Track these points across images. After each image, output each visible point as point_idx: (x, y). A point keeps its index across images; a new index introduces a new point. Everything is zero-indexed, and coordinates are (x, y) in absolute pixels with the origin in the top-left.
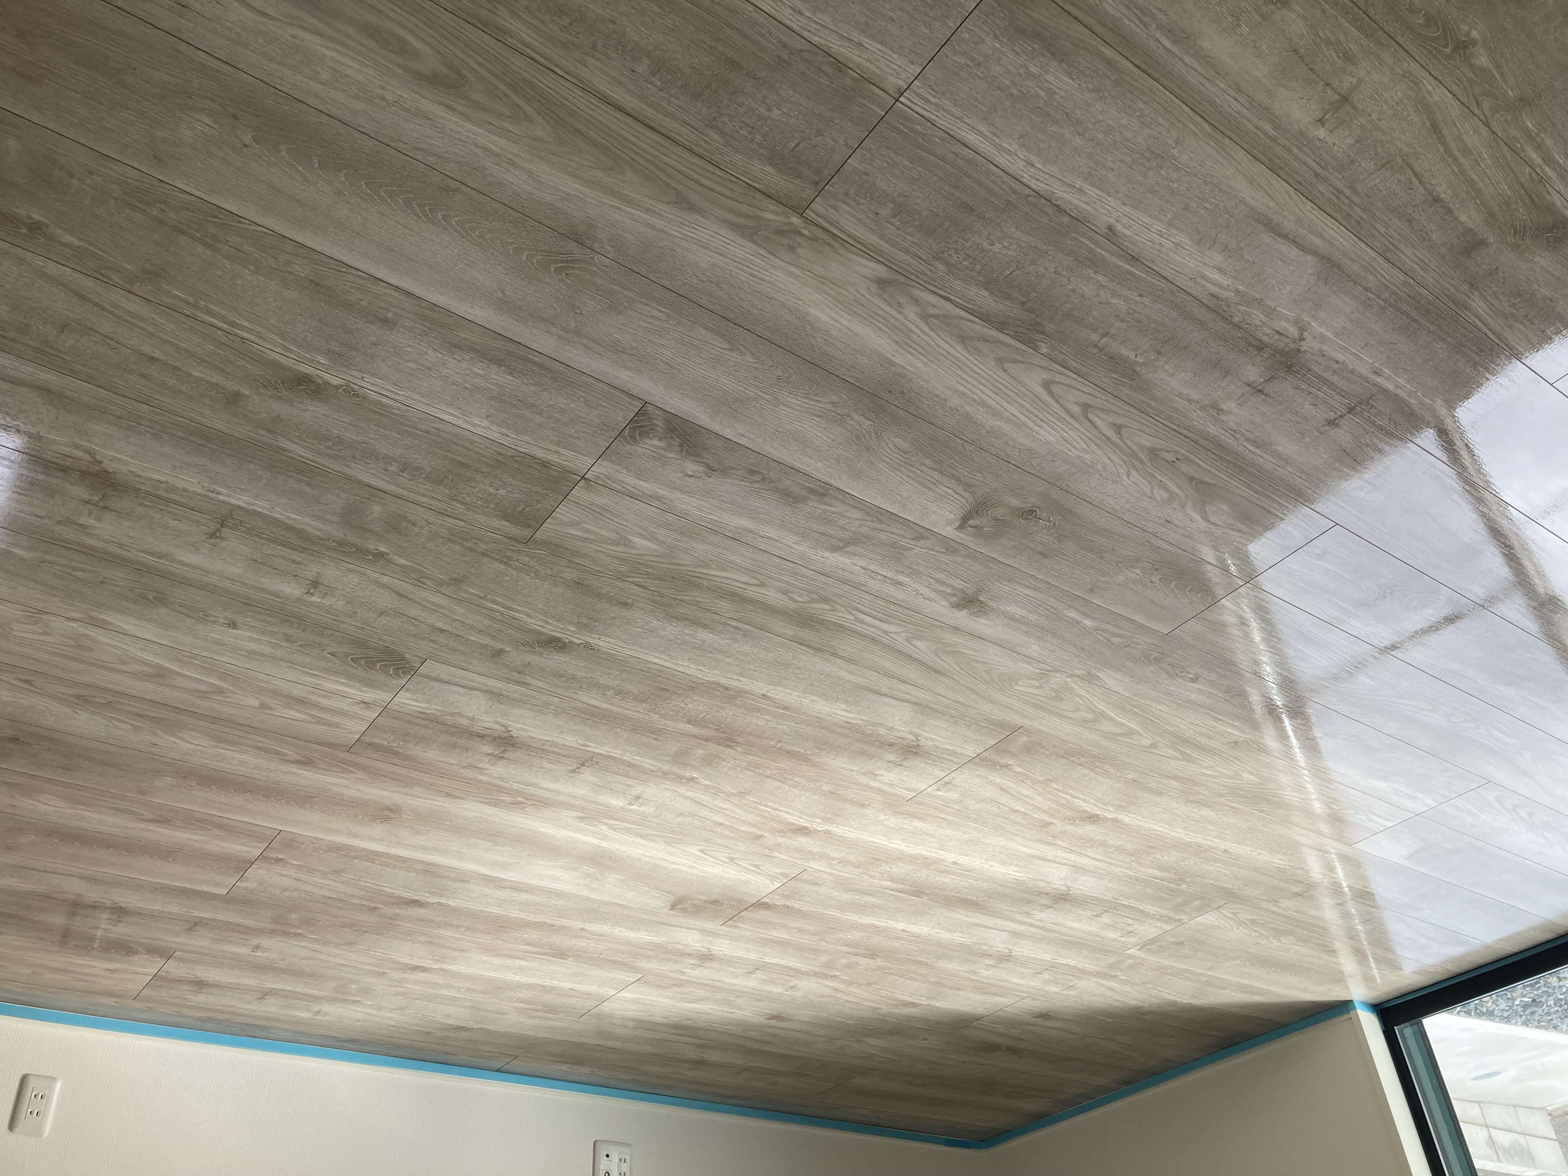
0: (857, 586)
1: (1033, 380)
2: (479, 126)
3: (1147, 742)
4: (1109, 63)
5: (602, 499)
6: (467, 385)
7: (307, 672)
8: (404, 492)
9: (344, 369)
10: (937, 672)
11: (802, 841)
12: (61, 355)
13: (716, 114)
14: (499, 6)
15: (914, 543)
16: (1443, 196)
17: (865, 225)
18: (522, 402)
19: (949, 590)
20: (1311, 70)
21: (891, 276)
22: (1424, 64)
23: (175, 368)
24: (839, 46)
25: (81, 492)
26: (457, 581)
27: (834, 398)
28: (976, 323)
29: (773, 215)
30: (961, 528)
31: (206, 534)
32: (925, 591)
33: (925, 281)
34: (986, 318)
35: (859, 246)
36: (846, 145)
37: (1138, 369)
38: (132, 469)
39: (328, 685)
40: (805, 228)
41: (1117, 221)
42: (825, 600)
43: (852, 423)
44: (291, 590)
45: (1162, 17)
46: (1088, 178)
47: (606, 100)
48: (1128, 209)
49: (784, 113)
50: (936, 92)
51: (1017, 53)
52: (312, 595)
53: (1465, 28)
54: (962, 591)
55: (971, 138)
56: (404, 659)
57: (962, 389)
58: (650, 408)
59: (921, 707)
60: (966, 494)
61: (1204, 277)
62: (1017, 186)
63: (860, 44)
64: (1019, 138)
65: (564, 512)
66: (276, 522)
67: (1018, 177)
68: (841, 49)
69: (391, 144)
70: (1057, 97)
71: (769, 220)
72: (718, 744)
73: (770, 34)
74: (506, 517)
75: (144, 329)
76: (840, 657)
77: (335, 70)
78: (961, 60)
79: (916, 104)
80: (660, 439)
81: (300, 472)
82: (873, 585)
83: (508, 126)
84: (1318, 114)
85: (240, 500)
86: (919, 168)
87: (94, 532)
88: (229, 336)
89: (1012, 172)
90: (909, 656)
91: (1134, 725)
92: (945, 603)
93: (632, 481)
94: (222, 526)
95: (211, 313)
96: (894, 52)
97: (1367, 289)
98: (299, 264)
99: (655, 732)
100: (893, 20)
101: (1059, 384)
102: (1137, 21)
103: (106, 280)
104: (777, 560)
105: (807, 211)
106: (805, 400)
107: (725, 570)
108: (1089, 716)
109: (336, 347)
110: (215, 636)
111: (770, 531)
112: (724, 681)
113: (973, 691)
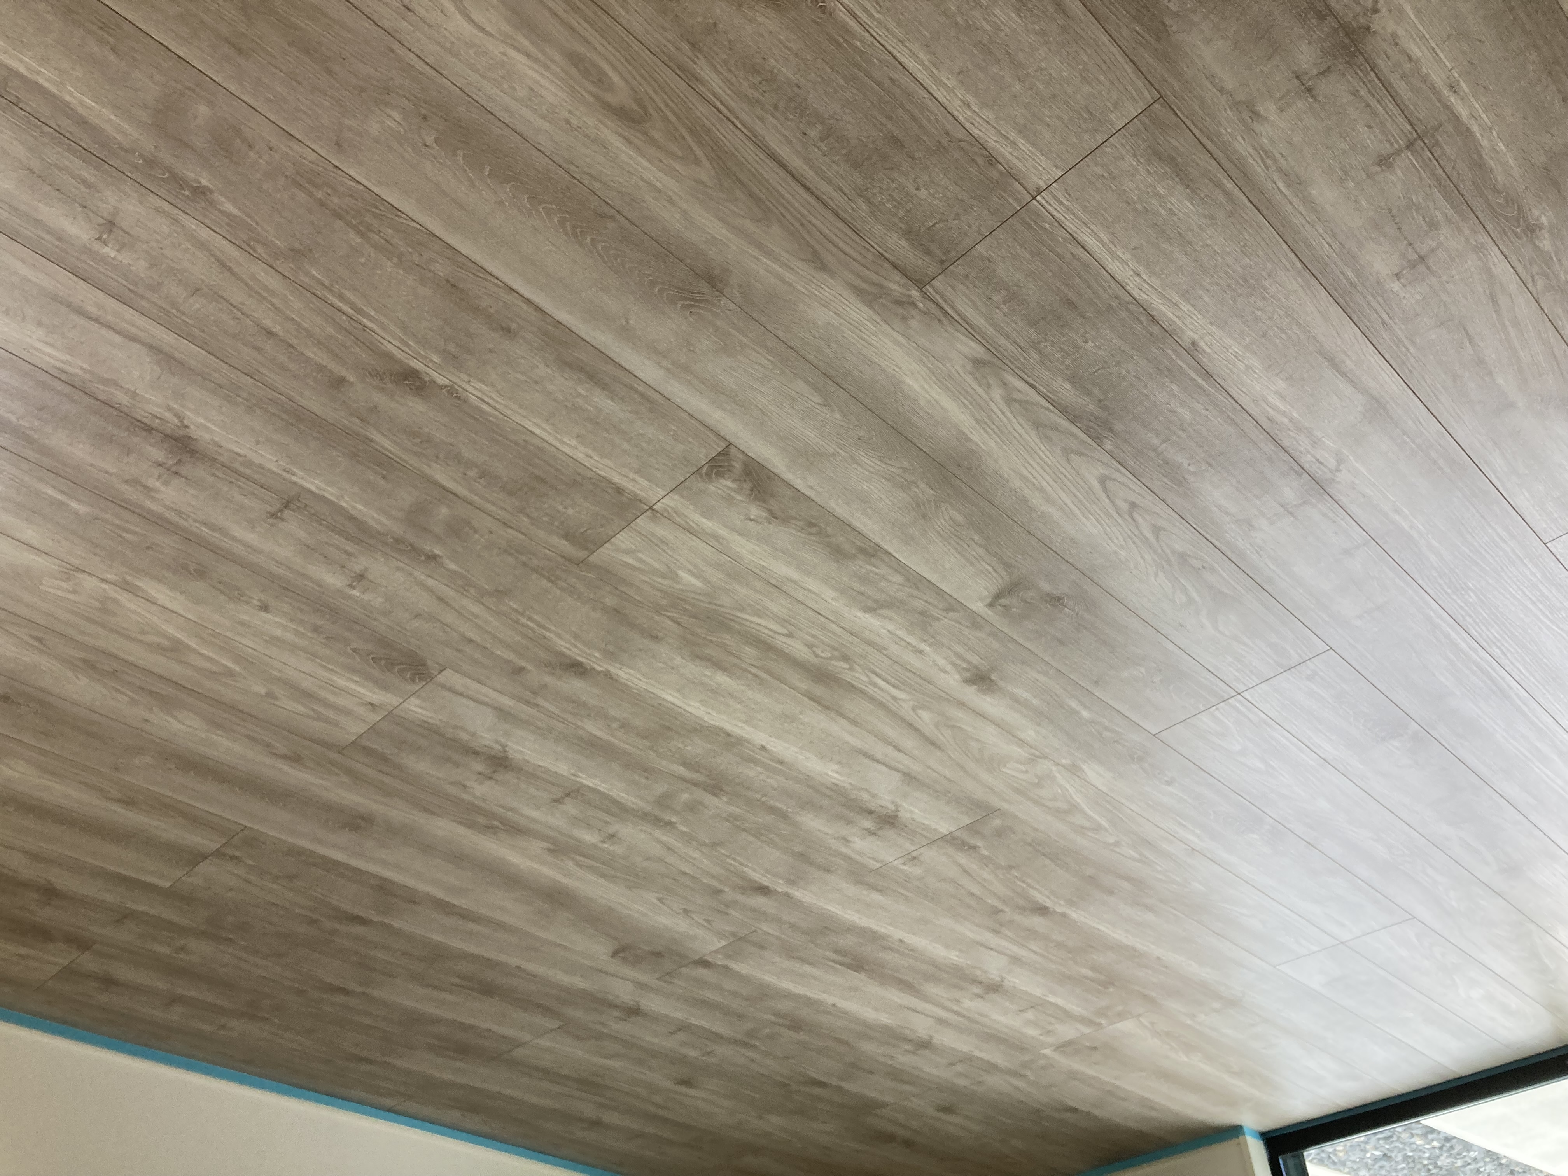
0: (881, 649)
1: (1092, 473)
2: (650, 162)
3: (1111, 840)
4: (1228, 194)
5: (664, 531)
6: (568, 405)
7: (325, 667)
8: (476, 499)
9: (454, 371)
10: (933, 744)
11: (759, 901)
12: (183, 318)
13: (869, 185)
14: (700, 56)
15: (944, 614)
16: (1486, 358)
17: (977, 307)
18: (614, 427)
19: (965, 665)
20: (1399, 228)
21: (987, 357)
22: (1494, 238)
23: (290, 345)
24: (995, 141)
25: (157, 454)
26: (501, 593)
27: (906, 464)
28: (1053, 412)
29: (895, 285)
30: (991, 605)
31: (267, 512)
32: (942, 662)
33: (1017, 367)
34: (1064, 410)
35: (966, 326)
36: (979, 232)
37: (1187, 476)
38: (216, 439)
40: (921, 302)
41: (1201, 338)
42: (846, 658)
43: (916, 490)
44: (334, 580)
45: (1282, 161)
46: (1184, 294)
47: (773, 157)
48: (1213, 328)
49: (930, 194)
50: (1070, 196)
51: (1150, 173)
52: (354, 588)
53: (1536, 212)
54: (976, 667)
55: (1091, 242)
56: (424, 665)
57: (1026, 473)
58: (733, 450)
59: (909, 778)
60: (1004, 573)
61: (1265, 400)
62: (1121, 293)
63: (1014, 143)
64: (1133, 249)
65: (624, 540)
66: (341, 510)
67: (1124, 284)
68: (996, 144)
69: (564, 164)
70: (1175, 218)
71: (891, 290)
72: (705, 790)
73: (937, 121)
74: (567, 536)
75: (271, 304)
76: (846, 718)
77: (532, 89)
78: (1099, 171)
79: (1050, 204)
80: (734, 481)
81: (380, 465)
82: (894, 649)
83: (677, 166)
84: (1396, 270)
85: (313, 484)
86: (1038, 263)
87: (157, 496)
88: (352, 322)
89: (1119, 278)
90: (910, 725)
91: (1103, 822)
92: (957, 677)
93: (697, 518)
94: (286, 507)
95: (341, 297)
96: (1043, 155)
97: (1404, 433)
98: (440, 264)
99: (647, 770)
100: (1048, 126)
101: (1115, 480)
102: (1259, 161)
103: (252, 252)
104: (811, 613)
105: (928, 287)
106: (879, 463)
107: (760, 616)
108: (1065, 806)
109: (452, 347)
110: (244, 617)
111: (813, 584)
112: (728, 727)
113: (963, 768)
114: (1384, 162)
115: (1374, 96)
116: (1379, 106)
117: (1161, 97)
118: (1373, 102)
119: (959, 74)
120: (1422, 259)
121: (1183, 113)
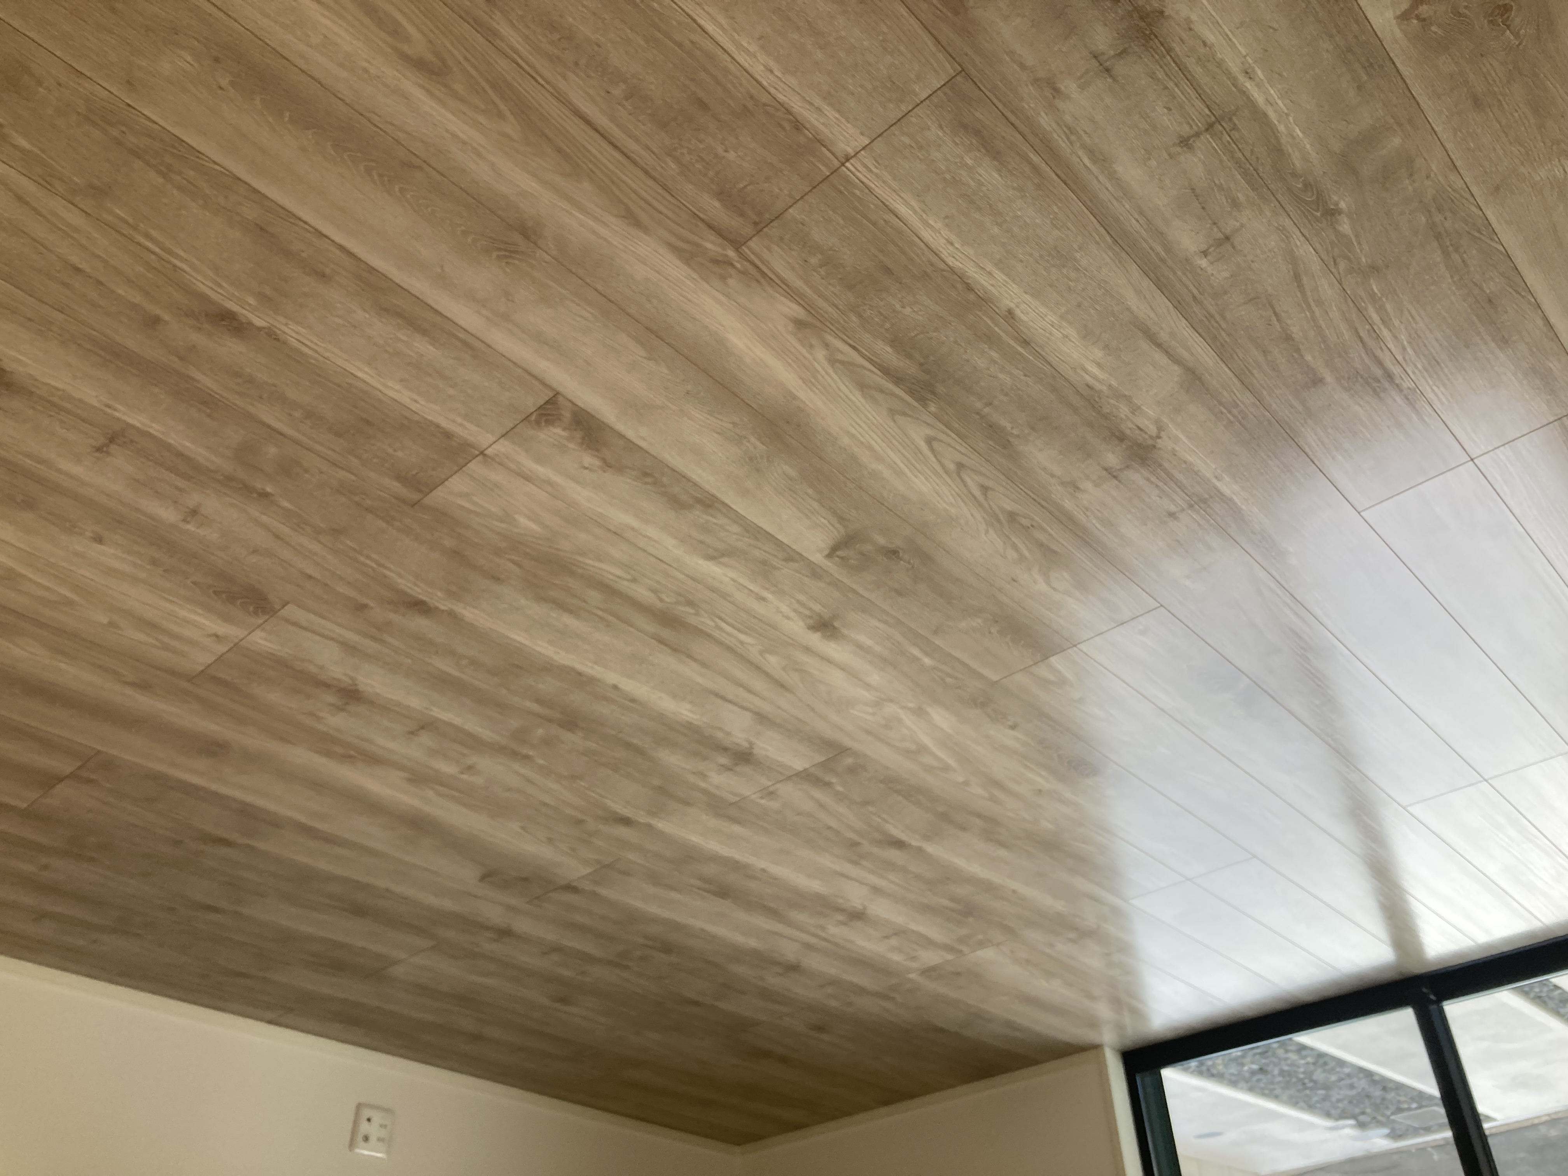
0: (724, 596)
1: (918, 434)
2: (453, 114)
3: (961, 779)
4: (1035, 168)
5: (497, 476)
6: (388, 349)
7: (166, 598)
8: (305, 440)
9: (271, 313)
10: (782, 686)
11: (623, 831)
13: (677, 145)
14: (496, 11)
15: (784, 563)
16: (1295, 335)
17: (793, 268)
18: (438, 372)
19: (807, 612)
20: (1203, 208)
21: (807, 318)
22: (1296, 222)
23: (101, 283)
24: (801, 107)
26: (337, 532)
27: (736, 419)
28: (875, 373)
29: (712, 245)
30: (829, 556)
31: (92, 447)
32: (784, 608)
33: (838, 329)
34: (886, 371)
35: (785, 287)
36: (790, 196)
37: (1011, 439)
38: (30, 372)
39: (183, 613)
40: (737, 262)
41: (1017, 306)
42: (690, 603)
43: (748, 444)
44: (167, 514)
45: (1086, 138)
46: (999, 264)
47: (577, 113)
48: (1028, 298)
49: (739, 156)
50: (879, 164)
51: (956, 144)
52: (188, 522)
53: (1335, 198)
54: (820, 616)
55: (902, 210)
56: (265, 599)
57: (853, 431)
58: (560, 399)
59: (761, 718)
60: (839, 527)
61: (1083, 368)
62: (935, 260)
63: (819, 109)
64: (945, 218)
65: (457, 483)
66: (168, 447)
67: (938, 252)
68: (801, 110)
69: (366, 114)
70: (984, 189)
71: (706, 249)
72: (560, 726)
73: (741, 85)
74: (399, 478)
75: (77, 240)
76: (695, 660)
77: (326, 37)
78: (906, 140)
79: (859, 171)
80: (564, 429)
81: (204, 403)
82: (740, 597)
83: (482, 119)
84: (1203, 247)
85: (136, 420)
86: (851, 228)
88: (163, 262)
89: (933, 246)
90: (758, 668)
91: (952, 762)
92: (801, 624)
93: (529, 464)
94: (111, 442)
95: (148, 236)
96: (848, 122)
97: (1220, 403)
98: (247, 207)
99: (501, 706)
100: (853, 94)
101: (940, 441)
102: (1064, 137)
103: (49, 187)
104: (652, 559)
105: (743, 247)
106: (709, 417)
107: (600, 561)
108: (913, 747)
109: (267, 291)
110: (78, 548)
111: (652, 531)
112: (579, 667)
113: (813, 709)
114: (1185, 142)
115: (1171, 79)
116: (1176, 90)
117: (963, 70)
118: (1171, 85)
119: (759, 39)
120: (1227, 238)
121: (985, 86)
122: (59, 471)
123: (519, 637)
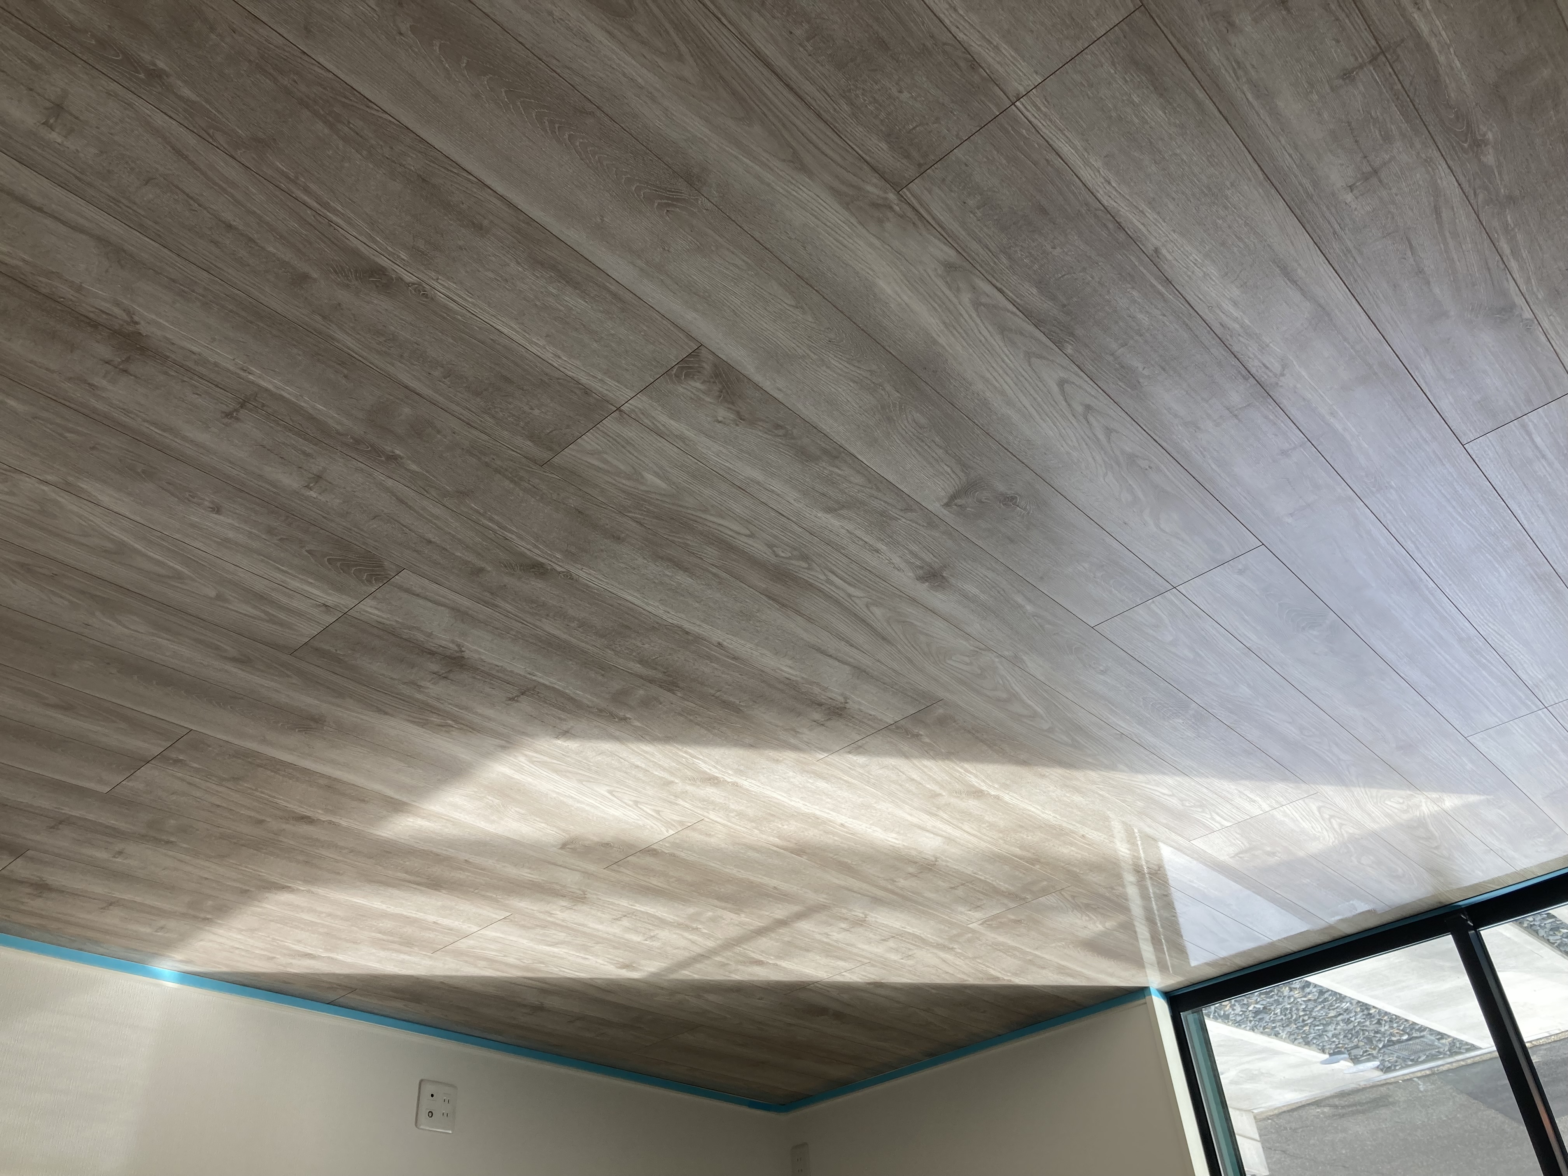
0: (838, 548)
1: (1051, 376)
2: (633, 57)
3: (1047, 727)
4: (1199, 104)
5: (630, 432)
6: (538, 303)
7: (278, 568)
8: (440, 399)
9: (422, 268)
10: (884, 639)
11: (710, 791)
12: (135, 208)
13: (852, 87)
15: (901, 514)
16: (1426, 269)
17: (951, 212)
18: (584, 326)
19: (918, 563)
20: (1356, 141)
21: (959, 261)
22: (1444, 153)
23: (251, 240)
24: (979, 46)
25: (104, 350)
26: (463, 494)
27: (874, 367)
28: (1017, 316)
29: (873, 188)
30: (947, 505)
31: (223, 412)
32: (897, 560)
33: (987, 272)
34: (1028, 314)
35: (940, 229)
36: (957, 136)
37: (1141, 380)
38: (168, 336)
39: (295, 584)
40: (898, 205)
41: (1164, 245)
42: (805, 557)
43: (883, 392)
44: (289, 480)
45: (1253, 73)
46: (1152, 203)
47: (758, 55)
48: (1176, 236)
49: (912, 97)
50: (1048, 102)
51: (1126, 81)
52: (311, 489)
53: (1483, 129)
54: (930, 565)
55: (1065, 149)
56: (381, 566)
57: (988, 375)
58: (703, 351)
59: (859, 671)
60: (961, 475)
61: (1219, 307)
62: (1091, 199)
63: (996, 48)
64: (1105, 157)
65: (590, 441)
66: (300, 410)
67: (1094, 191)
68: (980, 49)
69: (544, 58)
70: (1147, 127)
71: (869, 192)
72: (661, 686)
73: (923, 23)
74: (531, 437)
75: (233, 196)
76: (801, 615)
78: (1077, 78)
79: (1028, 110)
80: (704, 382)
81: (341, 364)
82: (852, 549)
83: (660, 62)
84: (1351, 182)
85: (271, 382)
86: (1013, 169)
87: (104, 395)
88: (318, 217)
89: (1090, 185)
90: (863, 621)
91: (1040, 710)
92: (911, 574)
93: (663, 419)
94: (242, 407)
95: (306, 190)
96: (1024, 61)
97: (1346, 339)
98: (412, 157)
99: (604, 668)
100: (1032, 31)
101: (1073, 383)
102: (1231, 72)
103: (211, 140)
104: (773, 514)
105: (905, 190)
106: (847, 365)
107: (723, 518)
108: (1004, 696)
109: (421, 244)
110: (195, 519)
111: (776, 485)
112: (687, 626)
113: (910, 661)
114: (1348, 75)
115: (1343, 10)
116: (1347, 21)
117: (1143, 5)
118: (1342, 16)
120: (1375, 172)
121: (1162, 22)
122: (184, 438)
123: (632, 597)
